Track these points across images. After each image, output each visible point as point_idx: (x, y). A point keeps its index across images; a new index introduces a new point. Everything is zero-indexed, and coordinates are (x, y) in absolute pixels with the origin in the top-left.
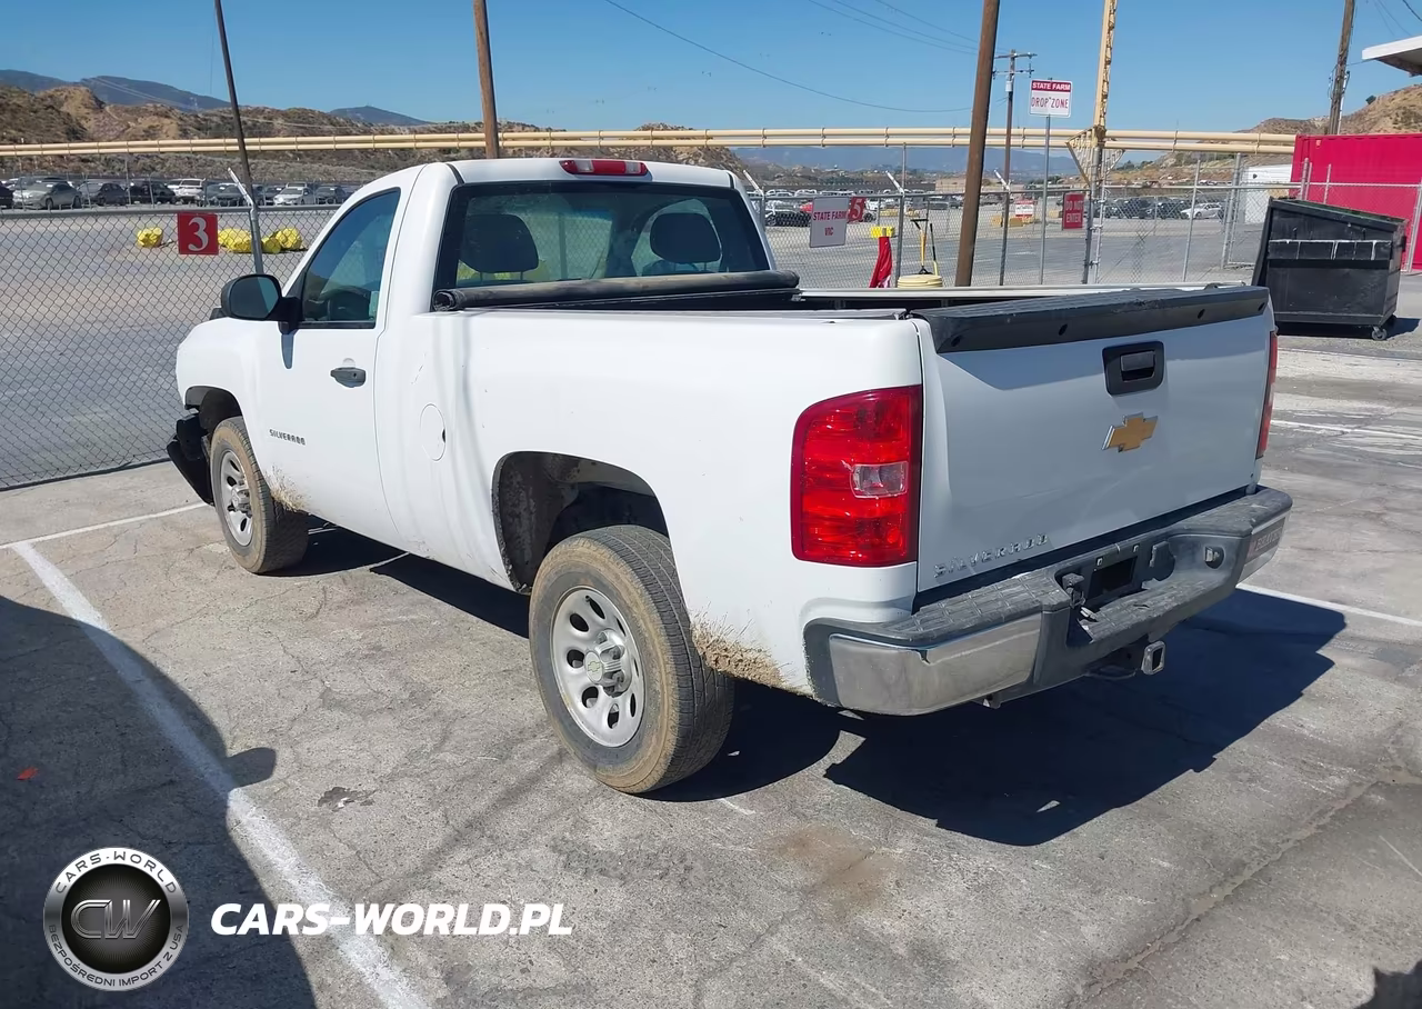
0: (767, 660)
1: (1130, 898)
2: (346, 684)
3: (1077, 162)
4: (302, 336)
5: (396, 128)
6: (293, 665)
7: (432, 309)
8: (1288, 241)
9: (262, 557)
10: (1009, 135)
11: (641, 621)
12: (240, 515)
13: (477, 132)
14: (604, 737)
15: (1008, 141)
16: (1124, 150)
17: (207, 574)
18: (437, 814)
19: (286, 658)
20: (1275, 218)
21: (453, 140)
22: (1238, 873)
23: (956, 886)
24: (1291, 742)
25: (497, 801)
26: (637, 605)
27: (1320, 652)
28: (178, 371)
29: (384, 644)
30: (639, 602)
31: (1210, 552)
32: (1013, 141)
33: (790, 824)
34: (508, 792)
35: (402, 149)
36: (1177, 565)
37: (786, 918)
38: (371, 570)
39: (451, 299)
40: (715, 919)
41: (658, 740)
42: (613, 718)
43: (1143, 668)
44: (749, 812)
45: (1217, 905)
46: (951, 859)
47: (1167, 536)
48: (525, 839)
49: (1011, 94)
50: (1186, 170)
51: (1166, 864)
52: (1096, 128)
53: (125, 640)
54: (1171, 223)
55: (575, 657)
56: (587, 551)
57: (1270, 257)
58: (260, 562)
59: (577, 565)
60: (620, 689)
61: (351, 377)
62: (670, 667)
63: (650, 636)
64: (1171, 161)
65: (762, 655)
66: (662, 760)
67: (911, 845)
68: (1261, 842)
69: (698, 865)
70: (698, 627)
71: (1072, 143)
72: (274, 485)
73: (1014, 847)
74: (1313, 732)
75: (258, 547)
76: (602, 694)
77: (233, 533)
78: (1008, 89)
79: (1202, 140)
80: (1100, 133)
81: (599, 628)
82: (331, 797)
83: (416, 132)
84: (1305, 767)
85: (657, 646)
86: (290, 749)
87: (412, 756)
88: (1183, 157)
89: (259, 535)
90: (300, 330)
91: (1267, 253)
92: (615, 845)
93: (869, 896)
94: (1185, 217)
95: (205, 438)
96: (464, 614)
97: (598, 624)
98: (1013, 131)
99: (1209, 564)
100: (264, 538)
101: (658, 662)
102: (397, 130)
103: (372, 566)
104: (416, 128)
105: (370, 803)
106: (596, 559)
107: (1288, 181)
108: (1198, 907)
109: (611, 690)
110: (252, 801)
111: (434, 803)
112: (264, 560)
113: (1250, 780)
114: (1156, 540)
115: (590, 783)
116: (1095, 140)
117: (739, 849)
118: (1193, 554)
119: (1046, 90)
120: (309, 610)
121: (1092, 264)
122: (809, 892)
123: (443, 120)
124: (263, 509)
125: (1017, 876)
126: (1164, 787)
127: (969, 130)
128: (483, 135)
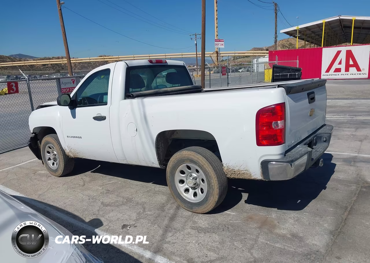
0: (248, 172)
1: (329, 217)
2: (107, 200)
3: (213, 60)
4: (78, 110)
5: (29, 59)
6: (87, 198)
7: (125, 99)
8: (278, 74)
9: (62, 172)
10: (197, 54)
11: (207, 168)
12: (52, 161)
13: (53, 59)
14: (194, 200)
15: (197, 56)
16: (223, 56)
17: (43, 179)
18: (156, 226)
19: (85, 196)
20: (275, 69)
21: (48, 62)
22: (347, 209)
23: (291, 221)
24: (339, 181)
25: (169, 220)
26: (205, 164)
27: (331, 162)
28: (30, 124)
29: (109, 189)
30: (205, 163)
31: (324, 138)
32: (198, 56)
33: (245, 215)
34: (171, 218)
35: (31, 65)
36: (318, 142)
37: (259, 234)
38: (91, 172)
39: (131, 95)
40: (243, 237)
41: (213, 198)
42: (195, 195)
43: (320, 165)
44: (234, 213)
45: (347, 216)
46: (286, 216)
47: (316, 136)
48: (183, 228)
49: (196, 44)
50: (236, 61)
51: (332, 209)
52: (216, 51)
53: (32, 198)
54: (237, 74)
55: (182, 182)
56: (187, 153)
57: (274, 78)
58: (61, 173)
59: (184, 157)
60: (197, 187)
61: (100, 118)
62: (216, 179)
63: (210, 171)
64: (232, 59)
65: (246, 171)
66: (214, 203)
67: (275, 214)
68: (347, 202)
69: (229, 227)
70: (226, 167)
71: (211, 55)
72: (67, 151)
73: (298, 211)
74: (342, 178)
75: (61, 169)
76: (191, 190)
77: (50, 167)
78: (195, 43)
79: (239, 53)
80: (217, 53)
81: (189, 173)
82: (124, 227)
83: (35, 60)
84: (346, 185)
85: (212, 174)
86: (103, 218)
87: (139, 214)
88: (235, 58)
89: (62, 166)
90: (77, 108)
91: (274, 77)
92: (207, 226)
93: (274, 227)
94: (239, 72)
95: (38, 141)
96: (126, 179)
97: (189, 172)
98: (198, 53)
99: (324, 141)
100: (63, 166)
101: (213, 178)
102: (29, 60)
103: (91, 171)
104: (35, 59)
105: (136, 226)
106: (191, 155)
107: (268, 61)
108: (344, 217)
109: (194, 188)
110: (103, 231)
111: (153, 223)
112: (63, 173)
113: (337, 190)
114: (314, 137)
115: (190, 213)
116: (216, 54)
117: (237, 222)
118: (321, 139)
119: (218, 41)
120: (82, 184)
121: (229, 83)
122: (260, 228)
123: (43, 57)
124: (63, 158)
125: (302, 217)
126: (320, 194)
127: (201, 53)
128: (66, 60)
